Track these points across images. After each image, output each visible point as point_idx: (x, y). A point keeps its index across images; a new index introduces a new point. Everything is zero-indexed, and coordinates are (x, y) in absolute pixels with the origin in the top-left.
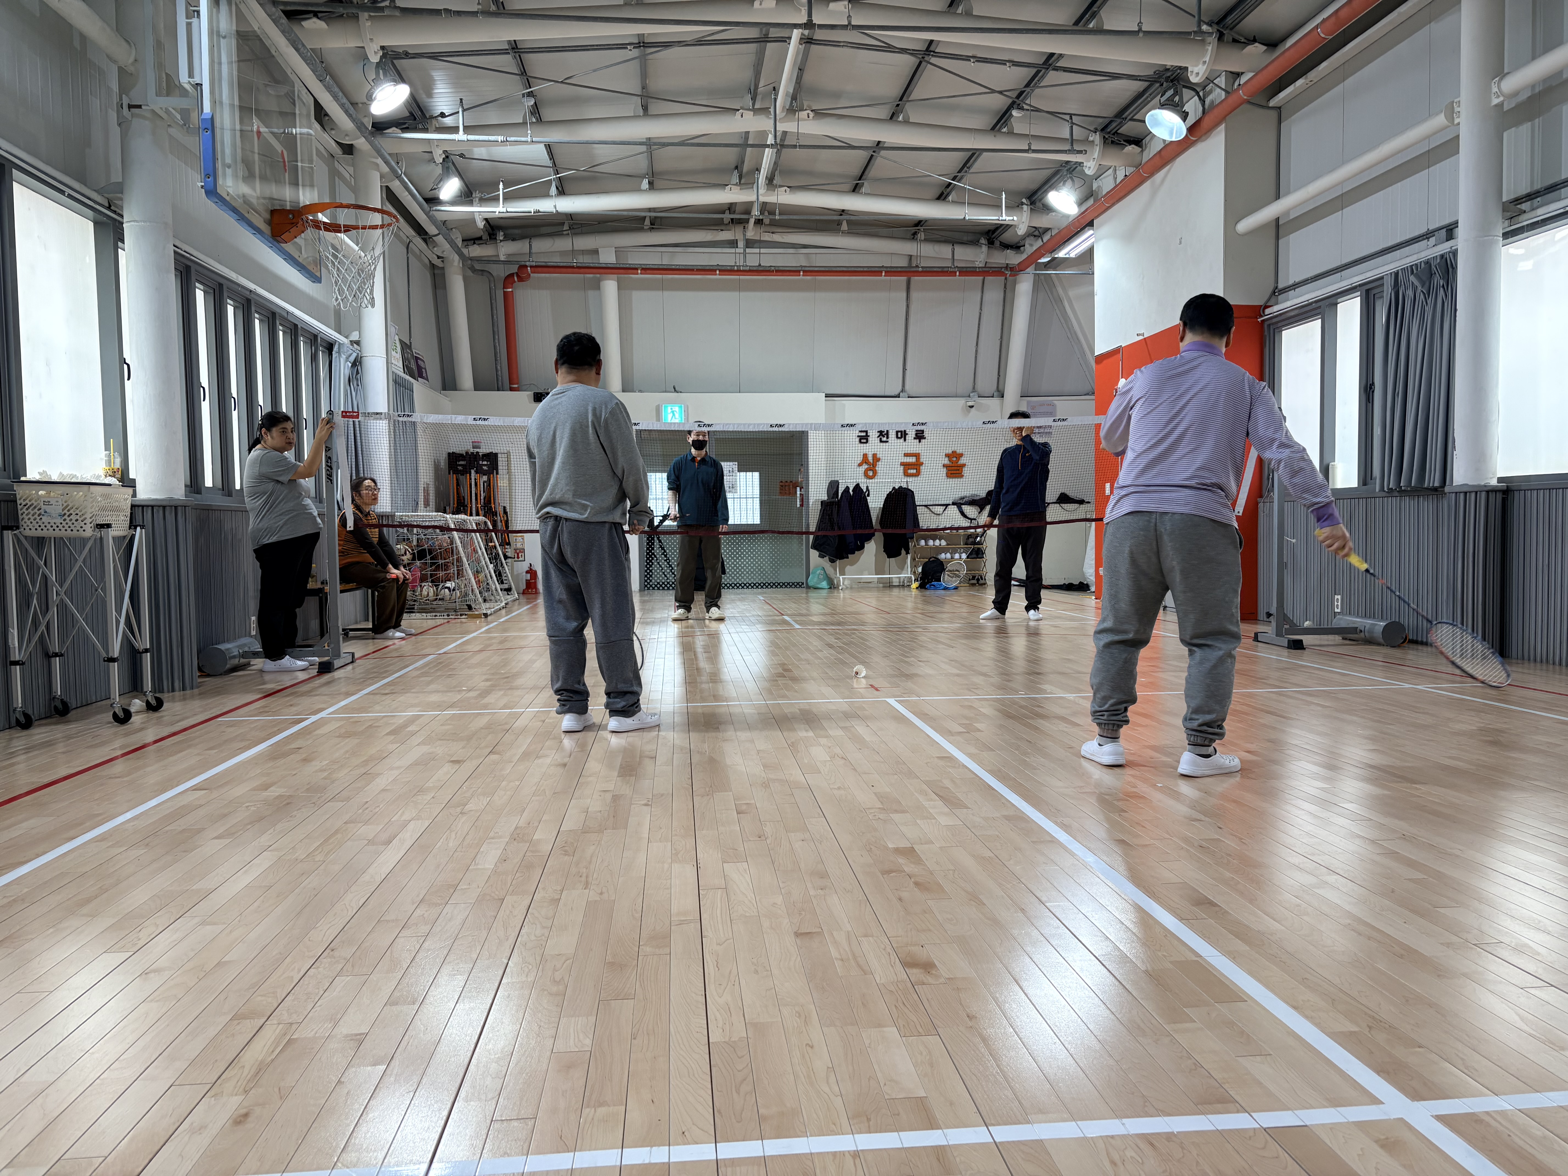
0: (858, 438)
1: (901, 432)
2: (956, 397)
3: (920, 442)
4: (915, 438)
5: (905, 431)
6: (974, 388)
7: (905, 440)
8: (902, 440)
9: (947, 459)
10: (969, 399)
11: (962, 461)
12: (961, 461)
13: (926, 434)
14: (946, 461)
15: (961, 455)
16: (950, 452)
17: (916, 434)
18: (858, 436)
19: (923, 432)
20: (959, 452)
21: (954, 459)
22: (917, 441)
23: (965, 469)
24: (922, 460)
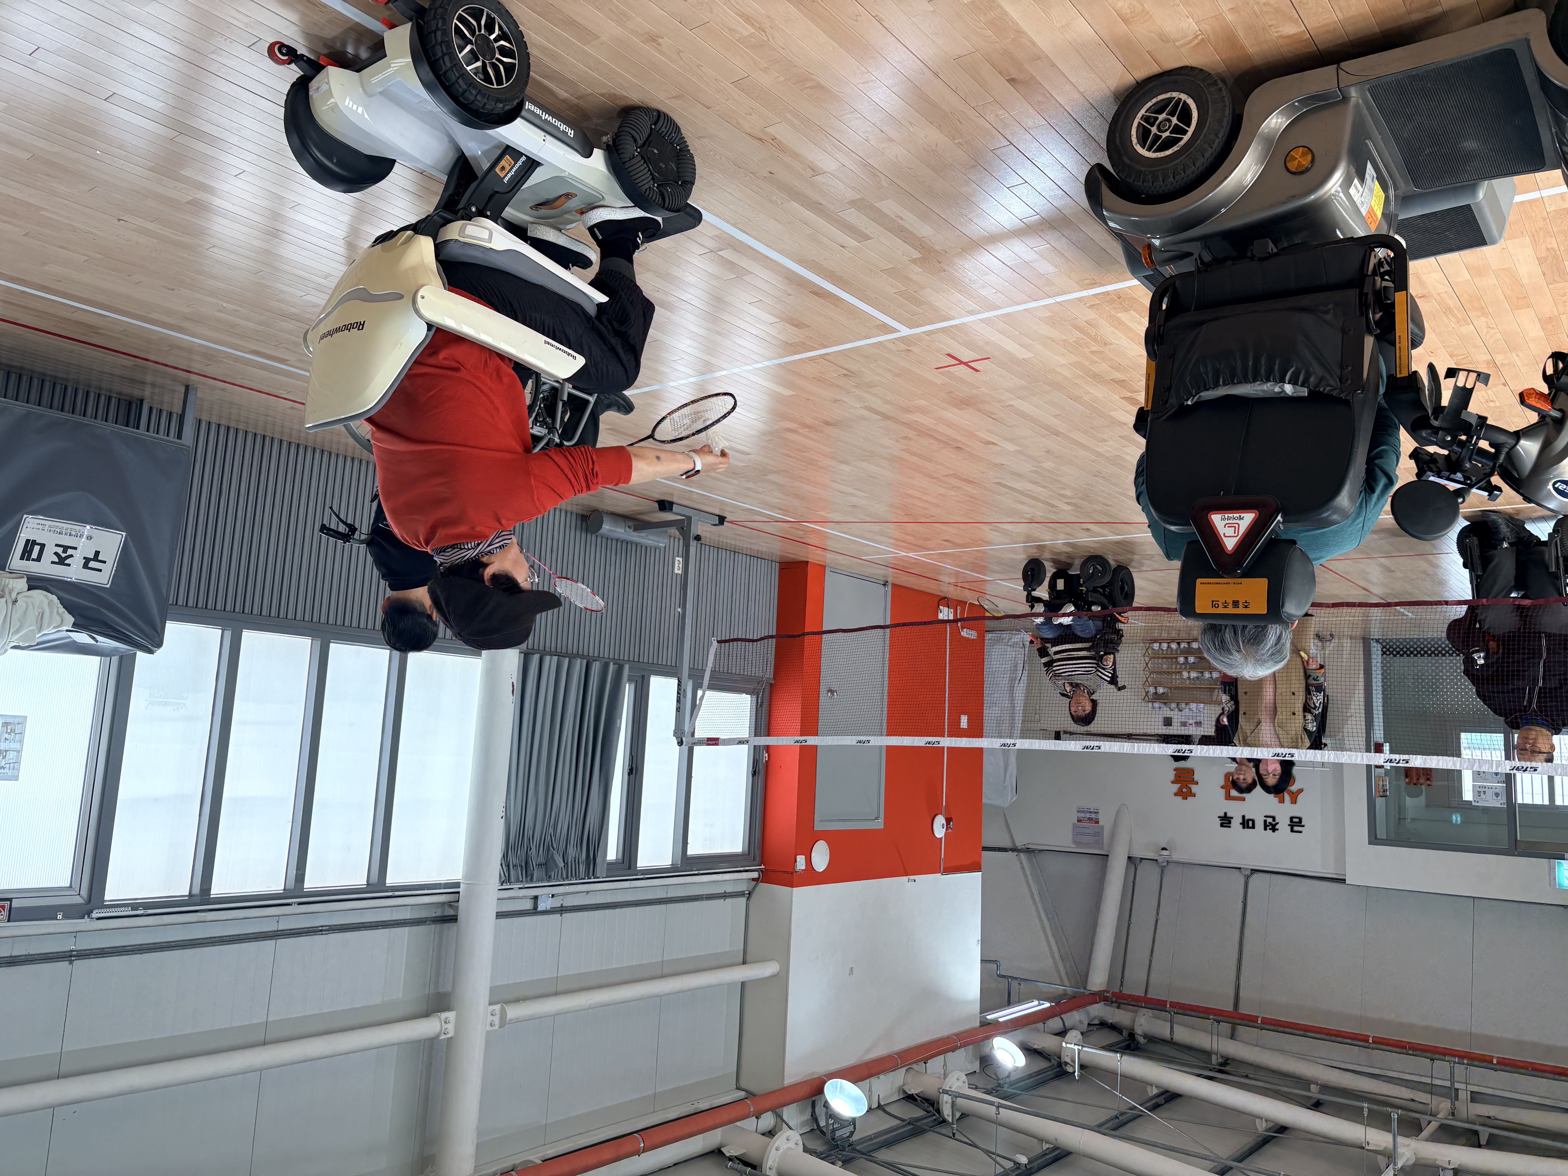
0: (1303, 824)
1: (1248, 827)
2: (1183, 863)
3: (1225, 814)
4: (1232, 818)
5: (1244, 828)
6: (1162, 871)
7: (1243, 817)
8: (1247, 818)
9: (1193, 791)
10: (1168, 858)
11: (1176, 787)
13: (1219, 822)
14: (1194, 788)
15: (1176, 794)
16: (1189, 798)
17: (1230, 822)
18: (1303, 826)
19: (1222, 825)
20: (1180, 798)
21: (1184, 790)
22: (1228, 815)
23: (1172, 778)
24: (1223, 791)
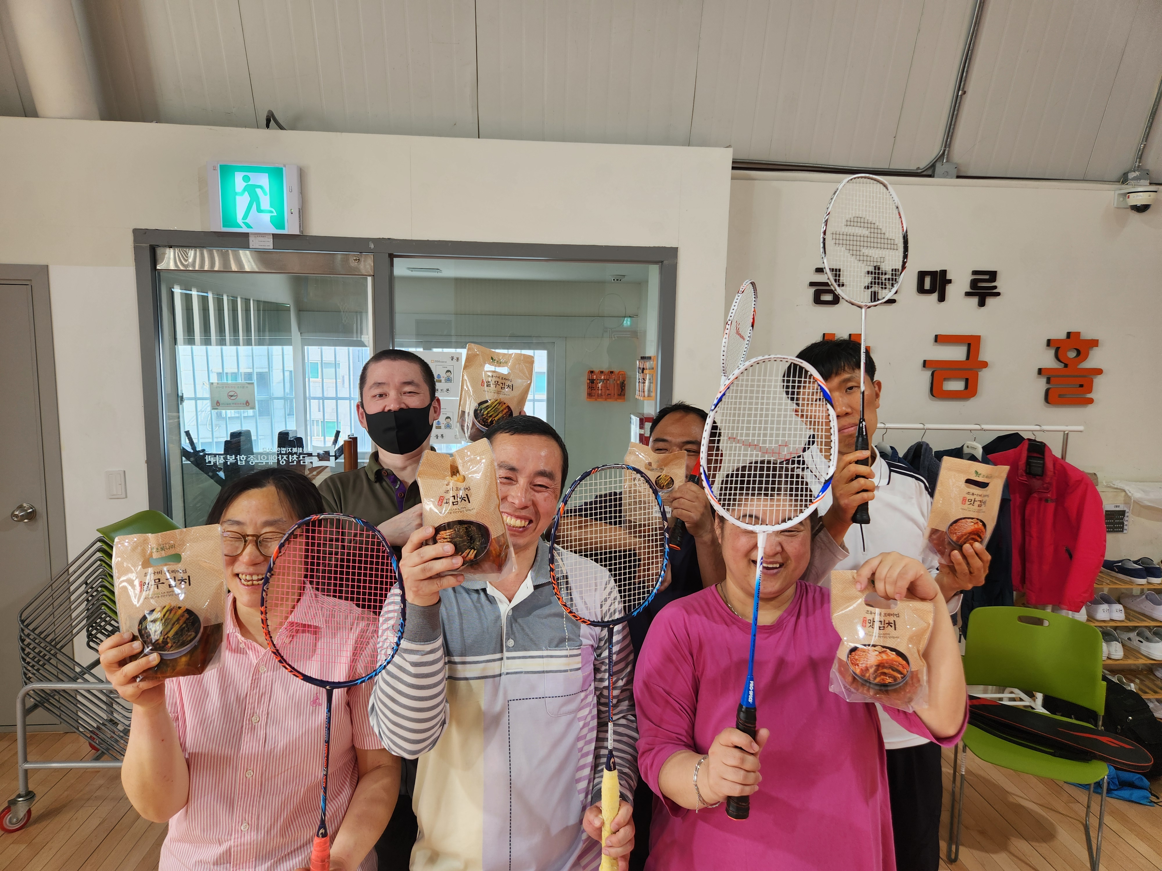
0: (812, 290)
1: (933, 274)
3: (982, 304)
4: (968, 294)
5: (944, 272)
6: (1141, 156)
7: (942, 298)
8: (935, 296)
9: (1052, 352)
10: (1127, 189)
11: (1093, 361)
12: (1090, 363)
13: (1000, 284)
14: (1048, 361)
15: (1095, 343)
16: (1062, 335)
17: (974, 283)
18: (812, 284)
19: (993, 275)
20: (1087, 334)
21: (1072, 354)
22: (975, 300)
23: (1099, 382)
24: (984, 355)
